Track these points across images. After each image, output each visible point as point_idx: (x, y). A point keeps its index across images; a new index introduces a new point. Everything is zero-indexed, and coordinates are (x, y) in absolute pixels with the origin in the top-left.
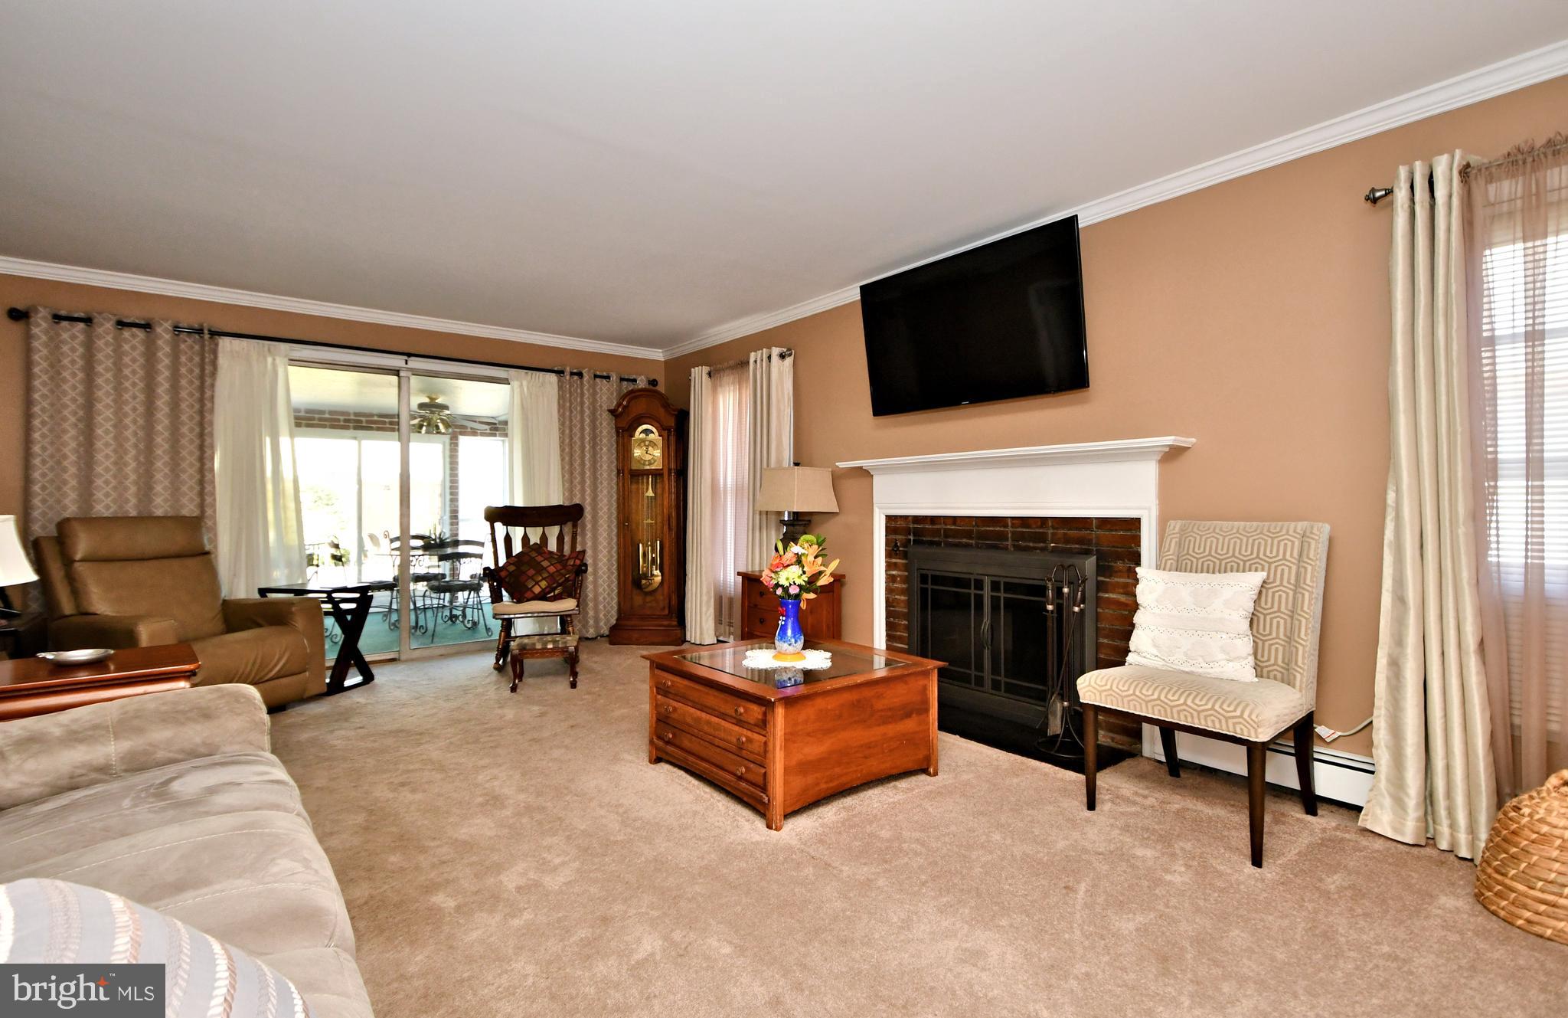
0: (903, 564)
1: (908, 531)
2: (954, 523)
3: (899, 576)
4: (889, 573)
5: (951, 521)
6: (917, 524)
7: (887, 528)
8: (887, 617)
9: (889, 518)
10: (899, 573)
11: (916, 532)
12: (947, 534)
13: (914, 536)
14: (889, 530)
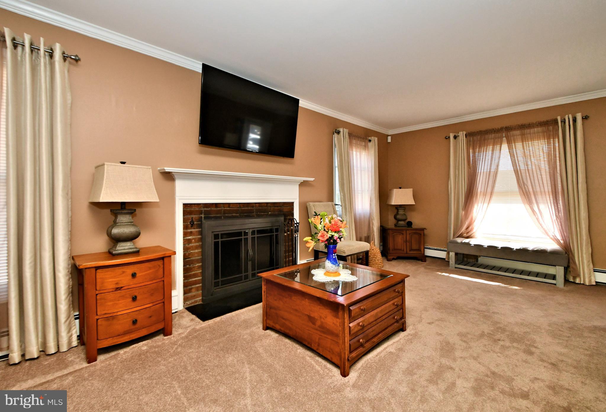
0: (196, 231)
1: (201, 213)
2: (229, 207)
3: (193, 239)
4: (185, 238)
5: (227, 205)
6: (207, 208)
7: (184, 211)
8: (184, 266)
9: (185, 205)
10: (194, 237)
11: (206, 213)
12: (225, 212)
13: (204, 214)
14: (185, 213)
